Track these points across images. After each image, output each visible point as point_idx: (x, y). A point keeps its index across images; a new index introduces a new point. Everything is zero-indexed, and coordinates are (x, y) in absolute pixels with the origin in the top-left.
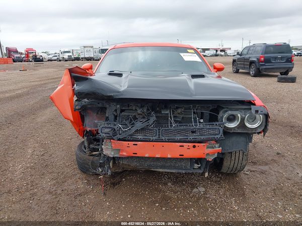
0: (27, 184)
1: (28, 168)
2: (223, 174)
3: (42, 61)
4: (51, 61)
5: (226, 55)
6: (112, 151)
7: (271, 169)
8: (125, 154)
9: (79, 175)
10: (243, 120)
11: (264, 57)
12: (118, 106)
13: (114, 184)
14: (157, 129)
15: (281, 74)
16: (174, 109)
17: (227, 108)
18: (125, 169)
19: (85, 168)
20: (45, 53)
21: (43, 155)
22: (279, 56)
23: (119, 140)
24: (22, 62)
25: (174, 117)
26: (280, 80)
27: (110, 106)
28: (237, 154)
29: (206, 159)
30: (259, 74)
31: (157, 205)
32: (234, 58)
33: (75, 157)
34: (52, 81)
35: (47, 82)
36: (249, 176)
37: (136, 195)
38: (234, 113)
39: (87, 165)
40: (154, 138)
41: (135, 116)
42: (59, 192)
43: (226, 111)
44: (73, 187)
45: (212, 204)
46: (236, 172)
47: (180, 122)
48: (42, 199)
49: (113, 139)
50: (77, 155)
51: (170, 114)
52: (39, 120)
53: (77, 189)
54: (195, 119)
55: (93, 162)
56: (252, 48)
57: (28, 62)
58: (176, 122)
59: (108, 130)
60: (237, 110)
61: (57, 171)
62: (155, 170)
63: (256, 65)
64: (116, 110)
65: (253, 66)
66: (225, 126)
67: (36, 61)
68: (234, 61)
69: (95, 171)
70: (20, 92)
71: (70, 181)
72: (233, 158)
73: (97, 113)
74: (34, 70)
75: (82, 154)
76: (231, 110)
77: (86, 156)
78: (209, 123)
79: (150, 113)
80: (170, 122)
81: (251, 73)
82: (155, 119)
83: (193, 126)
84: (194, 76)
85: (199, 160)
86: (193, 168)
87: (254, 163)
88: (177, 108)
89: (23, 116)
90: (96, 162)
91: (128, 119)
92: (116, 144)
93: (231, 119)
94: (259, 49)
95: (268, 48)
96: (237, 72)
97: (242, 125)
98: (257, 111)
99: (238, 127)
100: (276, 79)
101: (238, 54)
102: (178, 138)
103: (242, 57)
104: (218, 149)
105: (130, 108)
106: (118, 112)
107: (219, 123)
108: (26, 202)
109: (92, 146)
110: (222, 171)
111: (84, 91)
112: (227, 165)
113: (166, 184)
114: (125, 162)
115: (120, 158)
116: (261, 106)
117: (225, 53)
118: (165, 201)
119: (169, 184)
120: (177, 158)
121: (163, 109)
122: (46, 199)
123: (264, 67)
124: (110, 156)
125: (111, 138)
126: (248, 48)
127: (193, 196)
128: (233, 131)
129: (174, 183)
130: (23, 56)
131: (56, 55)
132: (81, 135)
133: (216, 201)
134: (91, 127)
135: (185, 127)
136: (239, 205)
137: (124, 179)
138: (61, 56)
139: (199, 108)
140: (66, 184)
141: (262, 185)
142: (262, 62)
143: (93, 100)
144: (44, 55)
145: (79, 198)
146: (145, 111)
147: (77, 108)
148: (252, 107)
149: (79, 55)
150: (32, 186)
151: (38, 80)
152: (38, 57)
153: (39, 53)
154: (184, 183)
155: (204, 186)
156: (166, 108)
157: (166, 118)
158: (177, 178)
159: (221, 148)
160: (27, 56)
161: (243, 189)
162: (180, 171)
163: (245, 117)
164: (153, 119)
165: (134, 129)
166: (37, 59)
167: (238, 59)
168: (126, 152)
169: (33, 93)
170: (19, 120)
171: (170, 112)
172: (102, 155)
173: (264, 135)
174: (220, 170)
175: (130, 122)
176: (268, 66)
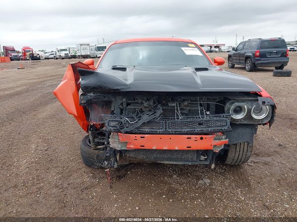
0: (33, 178)
1: (32, 163)
2: (226, 165)
3: (39, 59)
4: (48, 59)
5: (220, 51)
6: (119, 144)
7: (274, 160)
8: (132, 146)
9: (85, 169)
10: (249, 111)
11: (259, 52)
12: (124, 100)
13: (119, 177)
14: (163, 122)
15: (276, 68)
16: (181, 101)
17: (234, 100)
18: (132, 162)
19: (89, 162)
20: (42, 51)
21: (46, 150)
22: (275, 50)
23: (127, 133)
24: (19, 60)
25: (181, 109)
26: (276, 75)
27: (116, 100)
28: (242, 146)
29: (213, 151)
30: (254, 69)
31: (164, 196)
32: (230, 53)
33: (79, 152)
34: (50, 78)
35: (45, 79)
36: (252, 168)
37: (143, 187)
38: (241, 104)
39: (93, 158)
40: (161, 130)
41: (141, 109)
42: (65, 185)
43: (233, 103)
44: (79, 181)
45: (219, 195)
46: (241, 163)
47: (186, 115)
48: (49, 192)
49: (121, 132)
50: (81, 149)
51: (177, 107)
52: (40, 116)
53: (83, 183)
54: (202, 111)
55: (98, 156)
56: (247, 44)
57: (25, 60)
58: (182, 114)
59: (116, 123)
60: (243, 101)
61: (62, 166)
62: (161, 162)
63: (251, 60)
64: (122, 104)
65: (248, 62)
66: (232, 118)
67: (33, 60)
68: (230, 56)
69: (100, 165)
70: (19, 89)
71: (75, 175)
72: (238, 149)
73: (103, 108)
74: (32, 68)
75: (87, 149)
76: (238, 101)
77: (91, 150)
78: (216, 115)
79: (156, 106)
80: (177, 114)
81: (247, 67)
82: (162, 112)
83: (200, 118)
84: (198, 70)
85: (206, 152)
86: (200, 160)
87: (257, 155)
88: (184, 100)
89: (24, 113)
90: (101, 156)
91: (135, 112)
92: (123, 137)
93: (238, 110)
94: (254, 44)
95: (263, 43)
96: (233, 67)
97: (249, 116)
98: (264, 103)
99: (244, 119)
100: (272, 73)
101: (233, 49)
102: (186, 130)
103: (237, 52)
104: (225, 140)
105: (136, 101)
106: (125, 105)
107: (226, 114)
108: (33, 196)
109: (96, 140)
110: (226, 162)
111: (90, 85)
112: (231, 156)
113: (171, 176)
114: (132, 155)
115: (126, 150)
116: (267, 97)
117: (220, 49)
118: (171, 192)
119: (175, 176)
120: (184, 151)
121: (169, 101)
122: (53, 192)
123: (260, 62)
124: (117, 149)
125: (118, 131)
126: (244, 43)
127: (199, 187)
128: (239, 123)
129: (179, 175)
130: (21, 54)
131: (53, 53)
132: (85, 130)
133: (222, 192)
134: (96, 121)
135: (191, 120)
136: (245, 195)
137: (129, 172)
138: (58, 54)
139: (206, 100)
140: (72, 178)
141: (266, 176)
142: (257, 57)
143: (99, 94)
144: (41, 54)
145: (85, 191)
146: (151, 103)
147: (83, 102)
148: (259, 98)
149: (76, 53)
150: (38, 180)
151: (36, 77)
152: (35, 55)
153: (36, 51)
154: (189, 175)
155: (209, 178)
156: (173, 100)
157: (172, 110)
158: (182, 170)
159: (228, 140)
160: (24, 54)
161: (247, 180)
162: (186, 163)
163: (252, 109)
164: (159, 112)
165: (141, 122)
166: (34, 58)
167: (234, 54)
168: (133, 144)
169: (32, 90)
170: (21, 116)
171: (177, 105)
172: (108, 149)
173: (270, 126)
174: (225, 161)
175: (137, 116)
176: (263, 61)
